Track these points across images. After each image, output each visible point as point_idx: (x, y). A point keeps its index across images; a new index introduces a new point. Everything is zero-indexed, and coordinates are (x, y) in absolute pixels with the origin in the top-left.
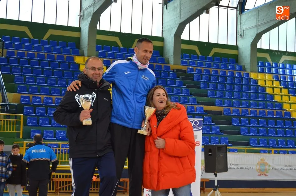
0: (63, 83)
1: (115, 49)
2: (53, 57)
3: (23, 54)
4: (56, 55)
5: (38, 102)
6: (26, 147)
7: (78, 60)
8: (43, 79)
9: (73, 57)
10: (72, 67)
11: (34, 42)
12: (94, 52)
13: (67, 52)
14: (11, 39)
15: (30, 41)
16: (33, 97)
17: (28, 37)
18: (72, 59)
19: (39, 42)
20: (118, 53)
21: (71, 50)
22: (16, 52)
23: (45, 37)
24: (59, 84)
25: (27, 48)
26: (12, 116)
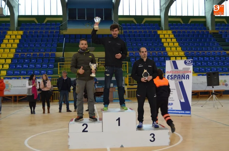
0: (151, 44)
1: (180, 25)
2: (146, 32)
3: (131, 32)
4: (148, 31)
5: (137, 55)
6: (129, 77)
7: (159, 32)
8: (140, 44)
9: (157, 31)
10: (156, 36)
11: (137, 25)
12: (168, 27)
13: (154, 29)
14: (126, 25)
15: (135, 25)
16: (135, 53)
17: (134, 23)
18: (156, 32)
19: (140, 25)
20: (181, 27)
21: (156, 28)
22: (128, 31)
23: (143, 22)
24: (149, 46)
25: (134, 29)
26: (124, 63)
